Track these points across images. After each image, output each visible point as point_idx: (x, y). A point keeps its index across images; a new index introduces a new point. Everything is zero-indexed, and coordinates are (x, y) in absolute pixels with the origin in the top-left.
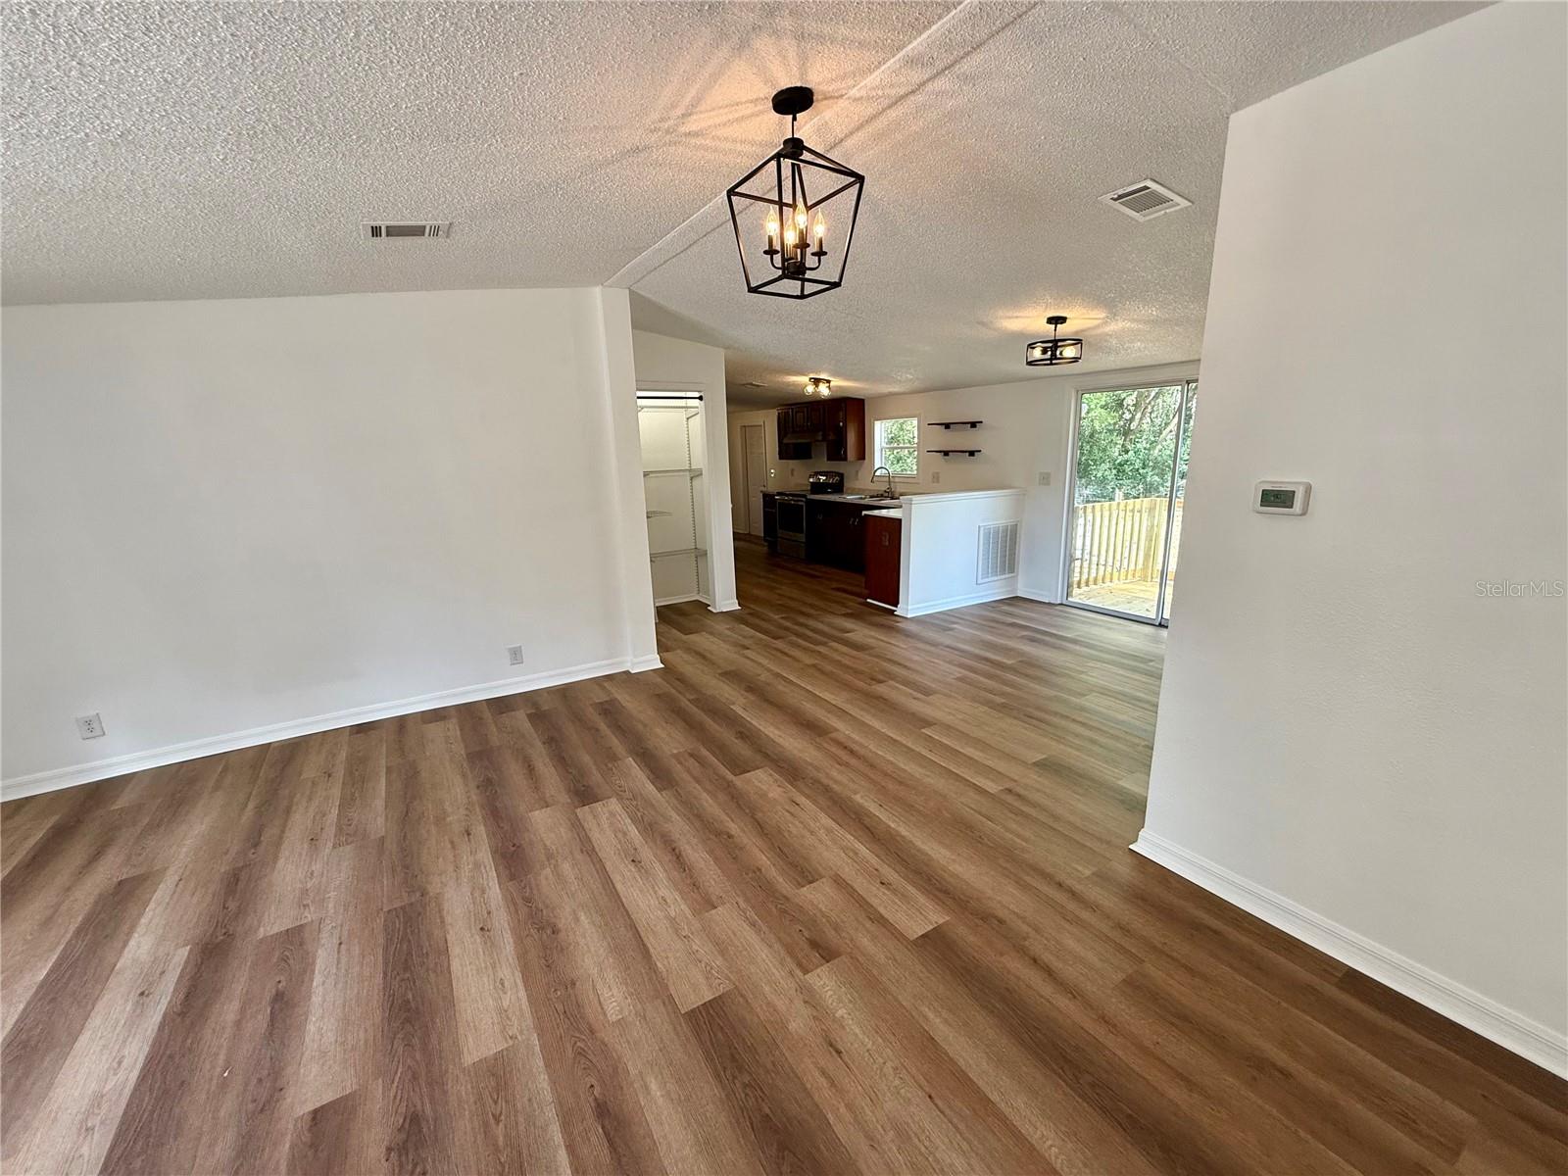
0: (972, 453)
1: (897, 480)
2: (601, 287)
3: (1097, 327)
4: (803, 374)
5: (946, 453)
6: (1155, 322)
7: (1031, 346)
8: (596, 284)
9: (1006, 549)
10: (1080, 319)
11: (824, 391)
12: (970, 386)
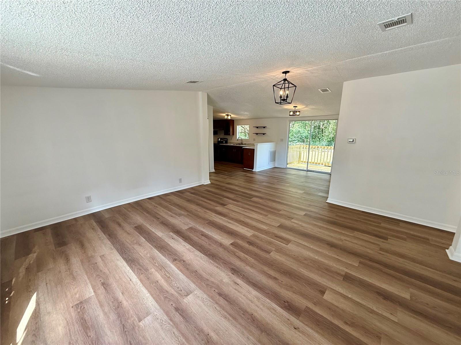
0: (264, 134)
1: (243, 140)
2: (201, 92)
3: (302, 109)
4: (225, 113)
5: (257, 134)
6: (313, 109)
7: (290, 112)
8: (200, 91)
9: (273, 156)
10: (300, 107)
11: (229, 118)
12: (262, 118)
